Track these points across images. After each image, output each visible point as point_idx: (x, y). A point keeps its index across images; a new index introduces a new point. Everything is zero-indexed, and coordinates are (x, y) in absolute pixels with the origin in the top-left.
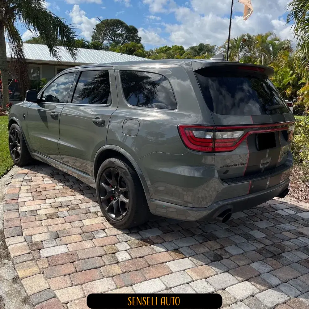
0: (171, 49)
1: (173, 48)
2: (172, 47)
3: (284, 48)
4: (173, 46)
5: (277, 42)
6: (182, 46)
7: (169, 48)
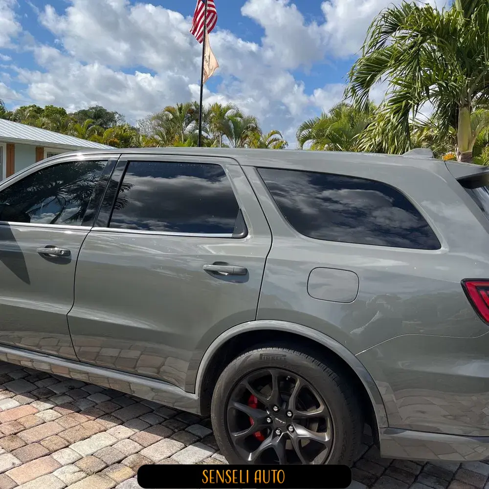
0: (43, 110)
1: (47, 109)
2: (44, 108)
3: (249, 127)
4: (46, 107)
5: (239, 119)
6: (63, 109)
7: (39, 109)
